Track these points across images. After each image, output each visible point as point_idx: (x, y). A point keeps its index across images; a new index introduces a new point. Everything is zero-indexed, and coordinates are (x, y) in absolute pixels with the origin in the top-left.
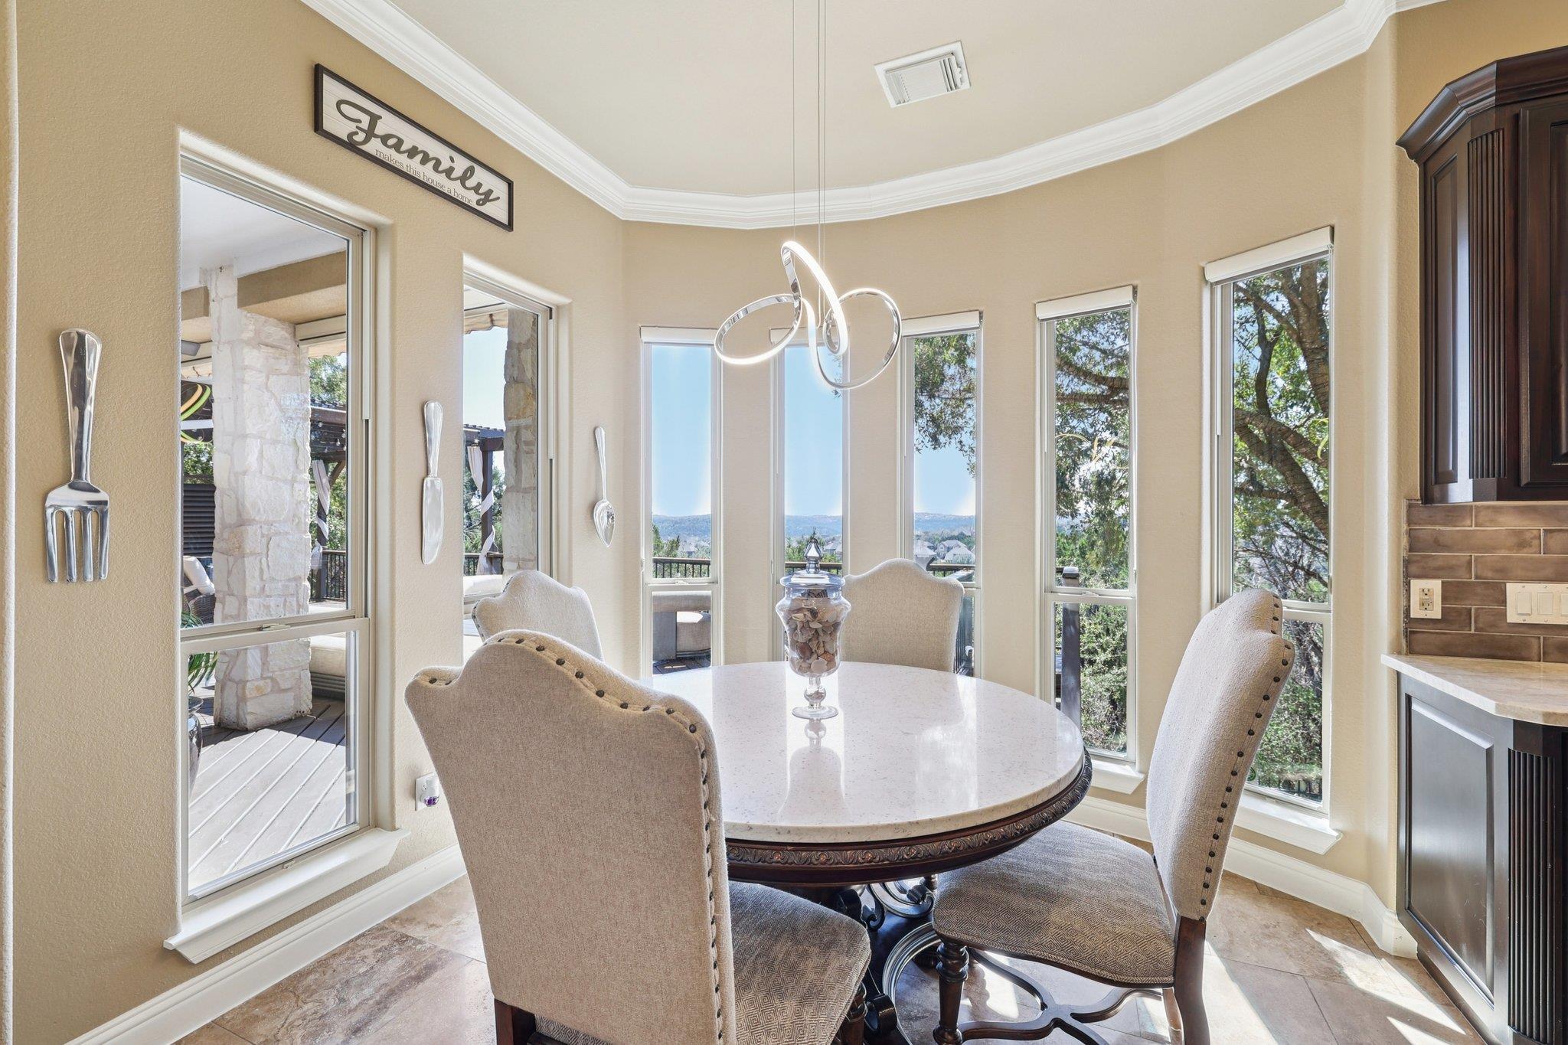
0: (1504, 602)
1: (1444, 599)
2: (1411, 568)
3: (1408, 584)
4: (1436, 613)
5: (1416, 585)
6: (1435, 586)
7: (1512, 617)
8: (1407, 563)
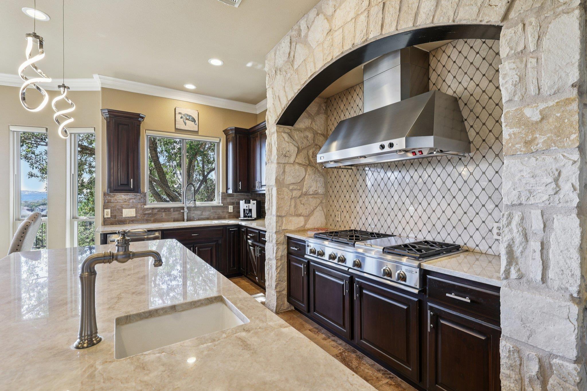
0: (122, 213)
1: (111, 213)
2: (105, 207)
3: (104, 210)
4: (109, 216)
5: (105, 210)
6: (109, 210)
7: (124, 216)
8: (104, 206)
